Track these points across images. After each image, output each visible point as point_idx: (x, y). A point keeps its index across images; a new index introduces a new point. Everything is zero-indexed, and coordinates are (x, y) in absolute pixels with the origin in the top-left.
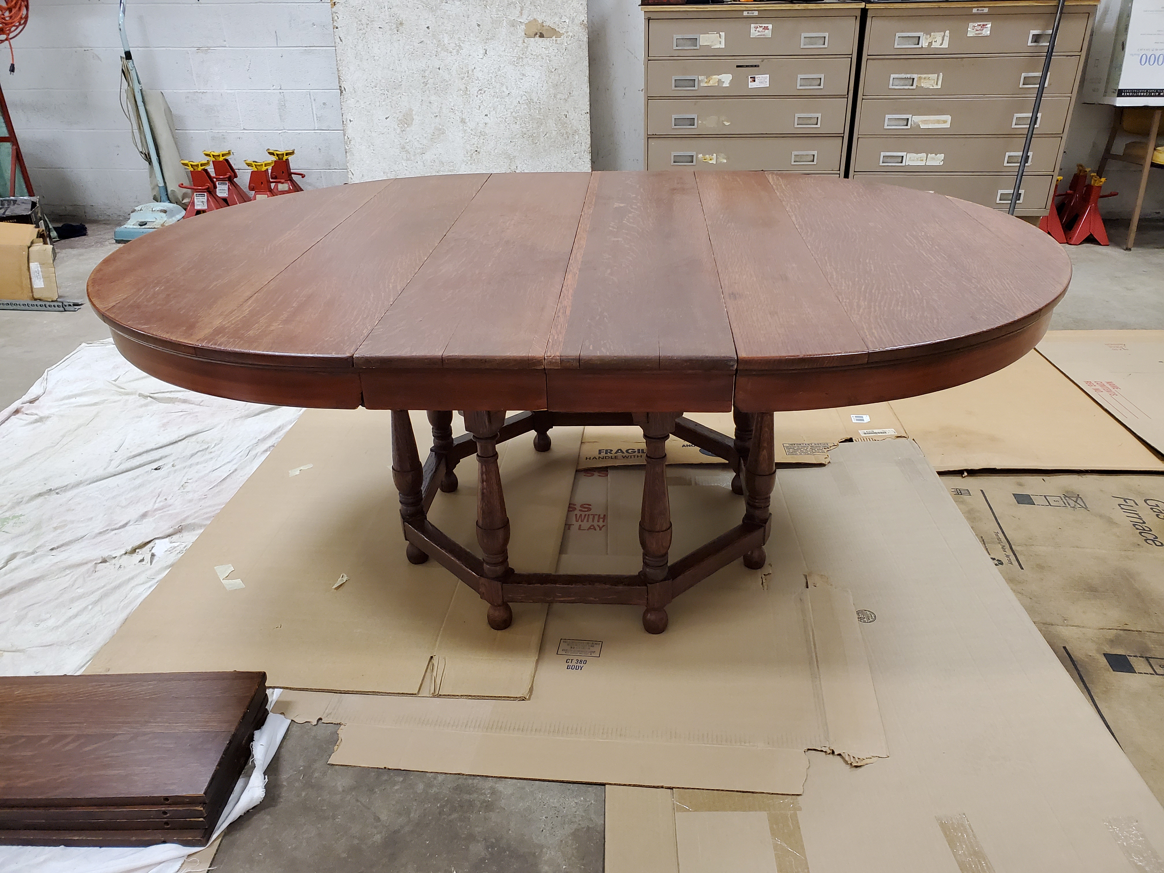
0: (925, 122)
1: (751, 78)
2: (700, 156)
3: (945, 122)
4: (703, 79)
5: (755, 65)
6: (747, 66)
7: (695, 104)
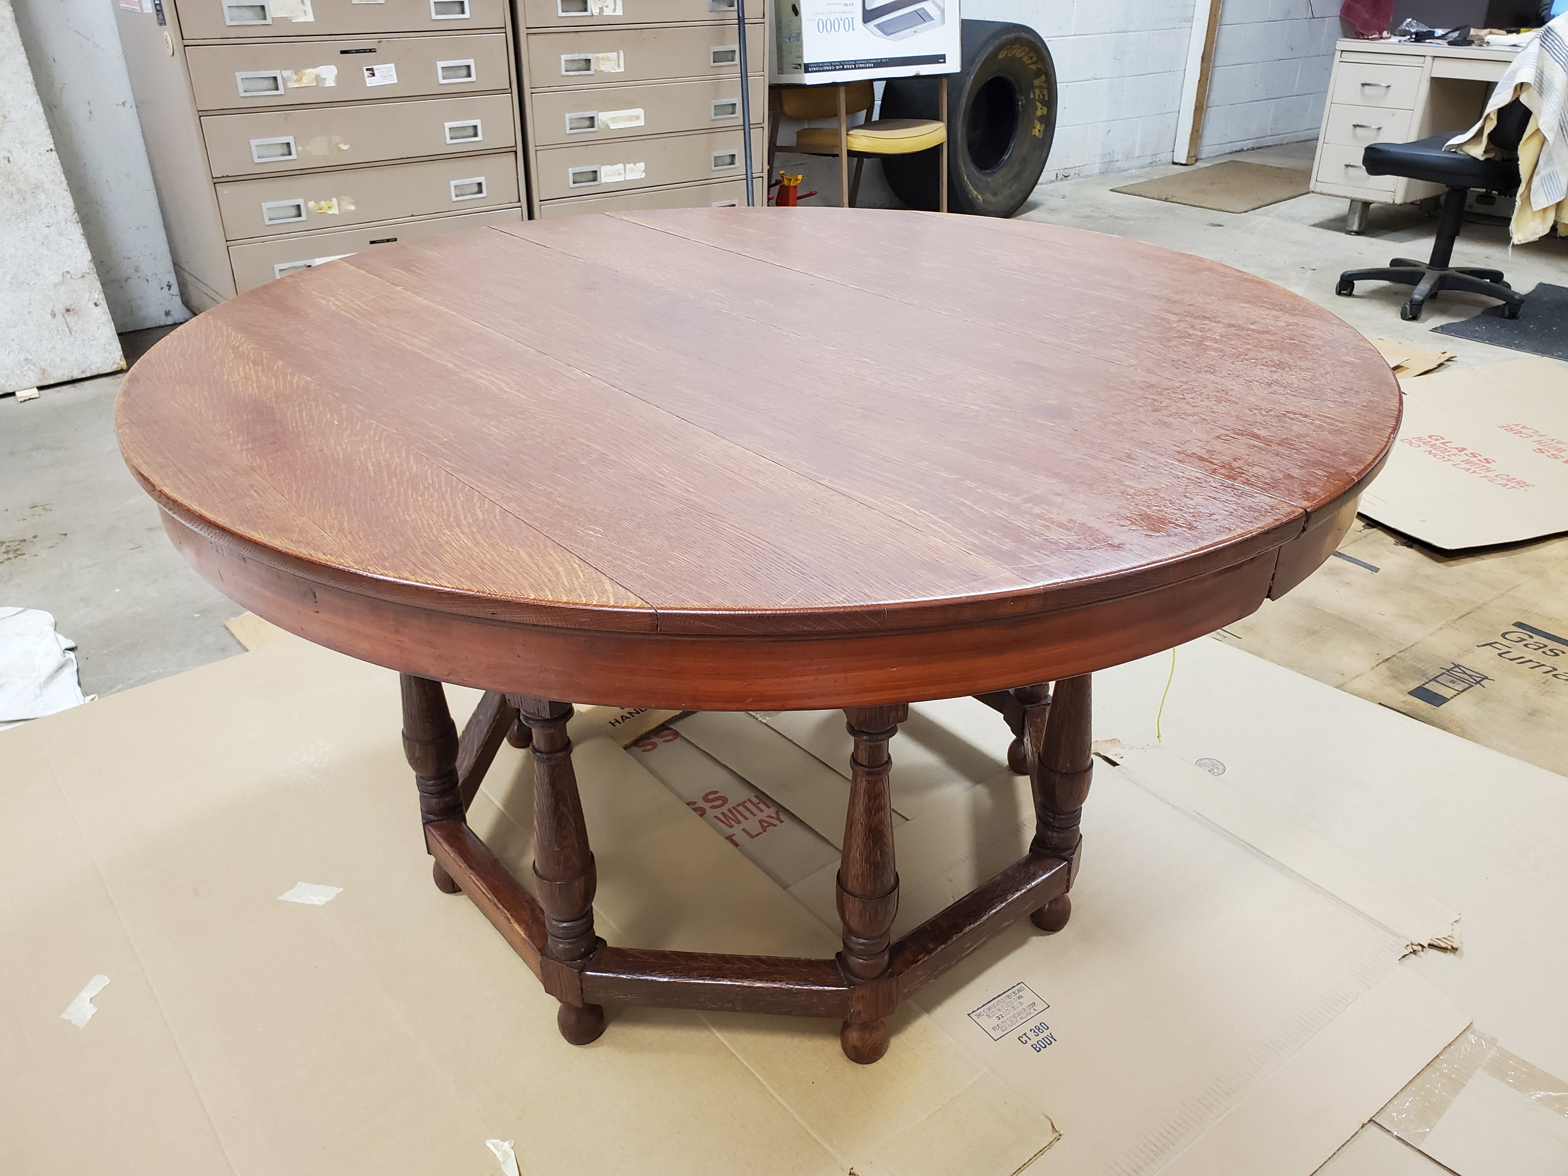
0: (614, 119)
1: (367, 70)
2: (311, 204)
3: (637, 118)
4: (290, 75)
5: (370, 50)
6: (357, 51)
7: (285, 119)
